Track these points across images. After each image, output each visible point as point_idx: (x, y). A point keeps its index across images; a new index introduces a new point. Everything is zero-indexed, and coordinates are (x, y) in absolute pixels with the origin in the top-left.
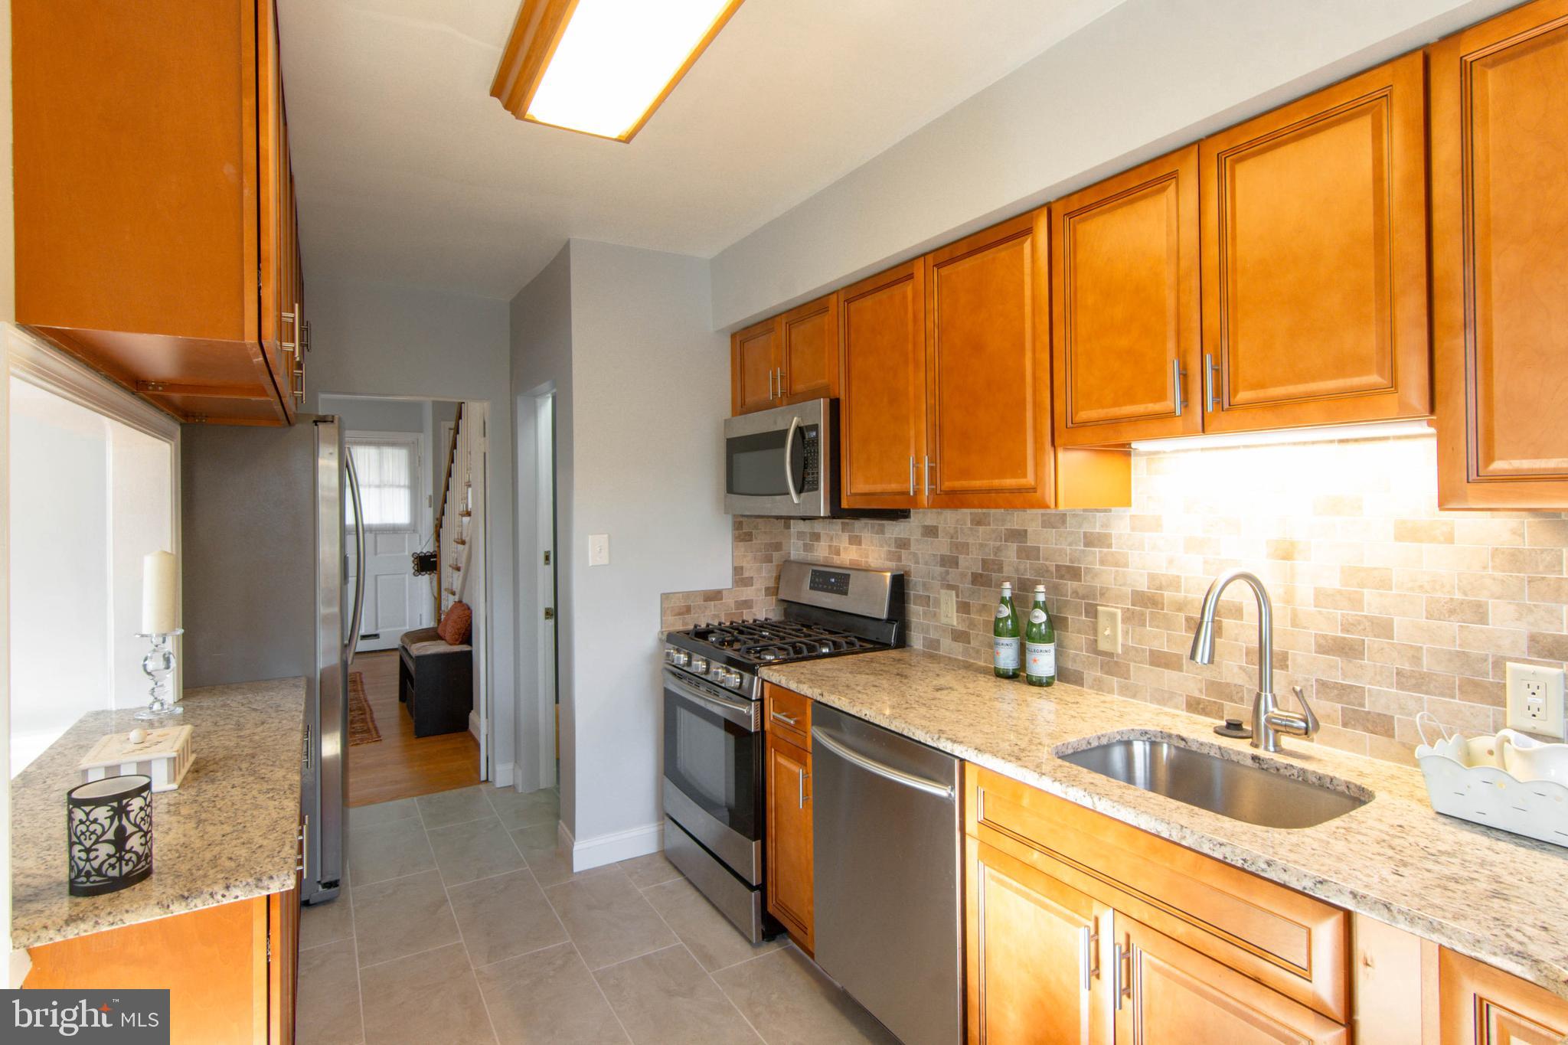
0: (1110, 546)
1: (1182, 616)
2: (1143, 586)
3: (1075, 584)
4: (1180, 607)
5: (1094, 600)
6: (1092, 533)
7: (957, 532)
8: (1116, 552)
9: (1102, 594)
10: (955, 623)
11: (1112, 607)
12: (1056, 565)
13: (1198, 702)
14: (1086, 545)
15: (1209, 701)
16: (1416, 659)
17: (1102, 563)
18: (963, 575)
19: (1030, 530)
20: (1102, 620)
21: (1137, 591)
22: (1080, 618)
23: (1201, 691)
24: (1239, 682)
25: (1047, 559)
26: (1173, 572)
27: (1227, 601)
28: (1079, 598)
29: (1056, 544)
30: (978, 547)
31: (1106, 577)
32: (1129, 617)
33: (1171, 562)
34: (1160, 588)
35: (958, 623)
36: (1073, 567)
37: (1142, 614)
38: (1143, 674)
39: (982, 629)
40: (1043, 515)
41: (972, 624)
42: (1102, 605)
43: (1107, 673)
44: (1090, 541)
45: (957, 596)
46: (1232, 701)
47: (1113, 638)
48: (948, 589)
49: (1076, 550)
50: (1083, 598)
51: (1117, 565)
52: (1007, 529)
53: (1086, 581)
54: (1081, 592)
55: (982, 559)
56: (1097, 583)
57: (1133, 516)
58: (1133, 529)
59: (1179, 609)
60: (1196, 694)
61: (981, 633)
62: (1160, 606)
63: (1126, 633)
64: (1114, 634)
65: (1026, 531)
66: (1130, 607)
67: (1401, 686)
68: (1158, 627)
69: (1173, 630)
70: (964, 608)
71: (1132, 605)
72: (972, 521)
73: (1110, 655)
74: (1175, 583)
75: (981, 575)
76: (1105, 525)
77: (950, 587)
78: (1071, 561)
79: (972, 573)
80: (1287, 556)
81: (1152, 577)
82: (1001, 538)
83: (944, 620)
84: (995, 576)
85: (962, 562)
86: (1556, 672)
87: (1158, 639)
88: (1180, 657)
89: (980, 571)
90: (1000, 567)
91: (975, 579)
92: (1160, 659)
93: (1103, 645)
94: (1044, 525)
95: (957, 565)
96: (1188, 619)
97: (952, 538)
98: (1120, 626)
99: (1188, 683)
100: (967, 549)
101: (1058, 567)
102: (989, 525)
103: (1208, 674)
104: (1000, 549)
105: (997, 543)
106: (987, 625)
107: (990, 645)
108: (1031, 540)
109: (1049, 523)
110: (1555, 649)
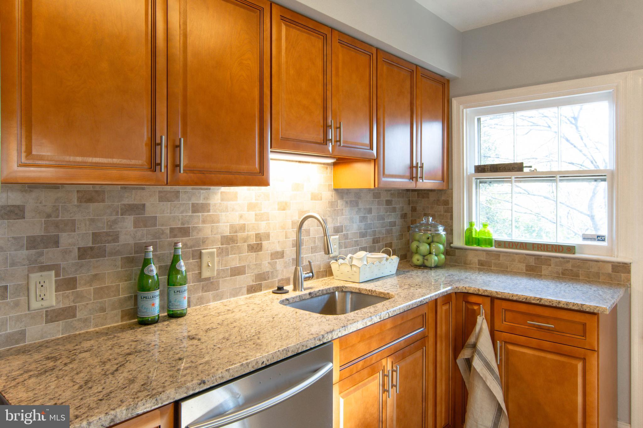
0: (209, 211)
1: (246, 244)
2: (227, 232)
3: (185, 239)
4: (245, 240)
5: (198, 247)
6: (197, 204)
7: (58, 209)
8: (212, 214)
9: (204, 242)
10: (54, 304)
11: (210, 249)
12: (170, 228)
13: (252, 287)
14: (194, 212)
15: (257, 284)
17: (204, 222)
18: (66, 252)
19: (148, 204)
21: (224, 236)
22: (189, 261)
23: (253, 281)
24: (268, 270)
25: (163, 225)
26: (242, 222)
27: (264, 233)
28: (188, 248)
29: (170, 213)
30: (88, 223)
31: (207, 230)
32: (222, 252)
33: (241, 217)
34: (236, 232)
35: (58, 302)
36: (185, 228)
37: (227, 249)
38: (227, 283)
39: (92, 298)
40: (160, 192)
42: (204, 249)
43: (206, 291)
44: (195, 209)
45: (57, 275)
46: (265, 280)
47: (213, 268)
48: (41, 271)
49: (186, 216)
50: (191, 247)
51: (213, 222)
52: (124, 205)
53: (195, 235)
54: (191, 245)
55: (93, 234)
56: (201, 235)
57: (223, 192)
58: (222, 200)
59: (245, 242)
60: (251, 284)
61: (92, 301)
62: (236, 242)
63: (218, 262)
64: (212, 265)
65: (144, 205)
66: (220, 246)
67: (312, 252)
68: (234, 254)
69: (242, 254)
70: (67, 285)
71: (221, 245)
72: (80, 200)
73: (208, 279)
74: (243, 228)
75: (92, 248)
76: (206, 198)
77: (47, 268)
78: (183, 224)
79: (79, 249)
80: (284, 209)
81: (232, 226)
82: (117, 212)
83: (35, 305)
84: (109, 246)
85: (65, 239)
86: (337, 237)
87: (234, 261)
88: (244, 267)
89: (90, 245)
90: (116, 238)
91: (83, 253)
92: (237, 272)
93: (206, 274)
94: (161, 199)
95: (56, 243)
96: (249, 246)
97: (49, 216)
98: (216, 259)
99: (247, 279)
100: (71, 225)
101: (172, 230)
102: (103, 201)
103: (256, 272)
104: (115, 222)
105: (113, 217)
106: (99, 292)
107: (103, 310)
108: (149, 212)
109: (163, 198)
110: (337, 230)
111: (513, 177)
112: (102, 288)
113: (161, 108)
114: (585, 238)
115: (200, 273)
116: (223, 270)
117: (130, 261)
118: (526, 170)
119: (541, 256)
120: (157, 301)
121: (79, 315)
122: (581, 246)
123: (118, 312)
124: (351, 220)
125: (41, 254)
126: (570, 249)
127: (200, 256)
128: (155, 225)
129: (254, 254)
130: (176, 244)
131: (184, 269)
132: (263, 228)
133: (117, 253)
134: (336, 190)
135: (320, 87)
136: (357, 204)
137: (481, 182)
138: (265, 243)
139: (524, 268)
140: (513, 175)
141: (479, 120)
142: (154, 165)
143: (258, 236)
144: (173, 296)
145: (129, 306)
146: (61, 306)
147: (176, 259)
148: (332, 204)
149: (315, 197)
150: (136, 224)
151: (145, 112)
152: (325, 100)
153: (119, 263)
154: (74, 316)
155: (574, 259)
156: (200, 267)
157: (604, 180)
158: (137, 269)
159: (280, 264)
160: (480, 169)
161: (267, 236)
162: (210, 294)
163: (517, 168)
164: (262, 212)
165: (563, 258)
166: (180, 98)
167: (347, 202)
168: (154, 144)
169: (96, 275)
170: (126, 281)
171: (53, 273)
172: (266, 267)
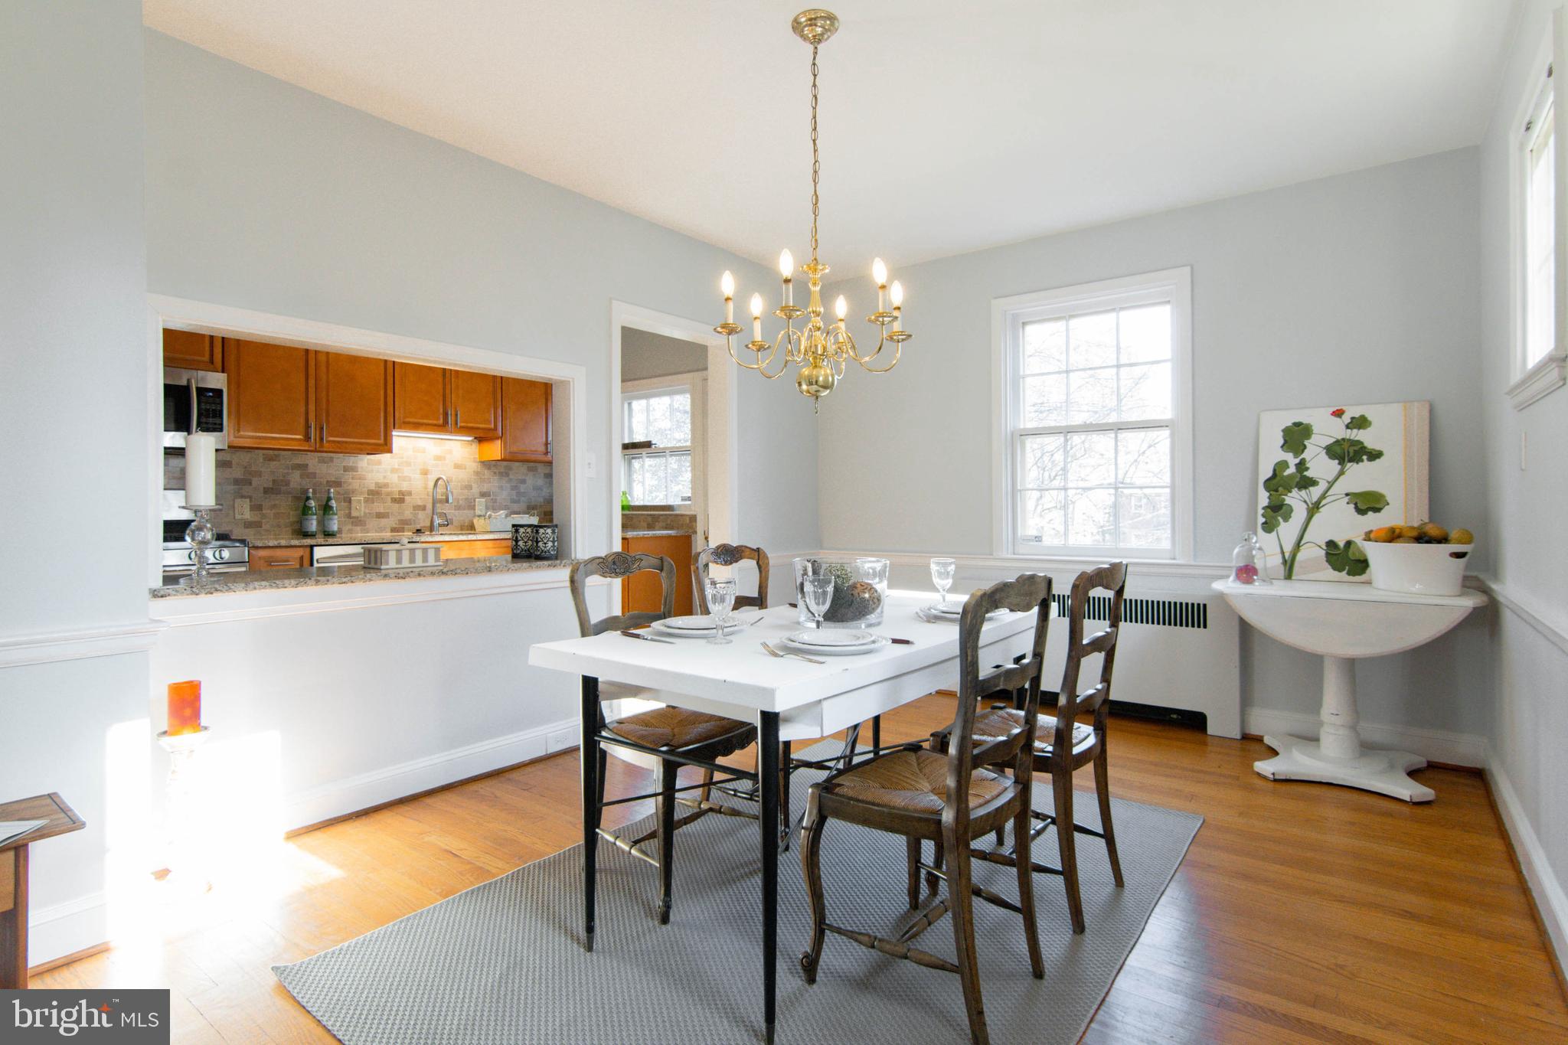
0: (357, 471)
1: (389, 497)
2: (373, 487)
3: (337, 488)
4: (388, 494)
5: (348, 494)
6: (348, 466)
7: (252, 462)
8: (360, 474)
9: (353, 492)
10: (250, 517)
11: (358, 497)
13: (395, 528)
14: (345, 471)
16: (458, 502)
17: (352, 478)
18: (256, 489)
19: (310, 464)
20: (354, 504)
21: (370, 489)
22: (340, 503)
23: (396, 524)
25: (319, 478)
26: (386, 481)
27: (407, 490)
28: (339, 494)
29: (327, 471)
30: (270, 473)
31: (355, 484)
32: (367, 501)
33: (385, 477)
34: (380, 487)
36: (337, 481)
37: (373, 498)
38: (373, 523)
39: (272, 518)
40: (321, 457)
41: (264, 516)
42: (353, 497)
43: (355, 526)
44: (346, 469)
45: (251, 501)
46: (407, 524)
47: (360, 510)
49: (339, 473)
50: (342, 495)
51: (360, 479)
53: (345, 486)
54: (342, 492)
55: (273, 479)
56: (350, 487)
58: (368, 464)
60: (395, 526)
61: (272, 520)
62: (380, 494)
63: (365, 507)
64: (359, 508)
65: (307, 464)
67: (455, 510)
68: (379, 503)
69: (386, 503)
70: (256, 508)
71: (367, 495)
72: (264, 459)
73: (357, 517)
74: (386, 485)
75: (272, 489)
76: (355, 462)
77: (244, 497)
78: (335, 478)
79: (264, 488)
80: (426, 474)
81: (377, 484)
82: (289, 468)
83: (238, 517)
84: (283, 488)
85: (255, 481)
86: (484, 500)
87: (379, 507)
88: (388, 513)
89: (271, 486)
90: (287, 483)
91: (266, 491)
92: (380, 516)
93: (354, 513)
94: (319, 462)
95: (250, 484)
96: (392, 499)
97: (246, 468)
98: (363, 504)
99: (391, 522)
100: (259, 474)
101: (328, 481)
102: (279, 461)
103: (399, 518)
104: (288, 474)
105: (286, 471)
106: (277, 516)
107: (279, 526)
108: (311, 470)
109: (322, 461)
110: (483, 495)
111: (644, 453)
112: (278, 513)
113: (312, 407)
114: (684, 499)
115: (350, 513)
116: (370, 513)
117: (297, 498)
118: (653, 446)
119: (655, 515)
120: (315, 523)
121: (264, 527)
122: (679, 506)
123: (289, 529)
124: (501, 488)
125: (241, 489)
126: (669, 508)
127: (350, 501)
128: (315, 478)
129: (397, 505)
130: (329, 490)
131: (334, 505)
132: (405, 487)
133: (289, 493)
134: (483, 463)
135: (440, 386)
136: (507, 475)
137: (633, 458)
138: (407, 498)
139: (646, 526)
140: (644, 451)
141: (630, 404)
142: (307, 438)
143: (401, 492)
144: (326, 523)
145: (296, 527)
146: (254, 520)
147: (329, 499)
148: (477, 473)
149: (457, 466)
150: (302, 476)
151: (303, 409)
152: (444, 396)
153: (290, 499)
154: (261, 527)
155: (671, 515)
156: (350, 509)
157: (689, 454)
158: (302, 504)
159: (421, 515)
160: (626, 447)
161: (410, 493)
162: (359, 528)
163: (648, 445)
164: (405, 475)
165: (666, 515)
166: (324, 400)
167: (495, 473)
168: (308, 427)
169: (275, 505)
170: (296, 510)
171: (248, 500)
172: (408, 514)
